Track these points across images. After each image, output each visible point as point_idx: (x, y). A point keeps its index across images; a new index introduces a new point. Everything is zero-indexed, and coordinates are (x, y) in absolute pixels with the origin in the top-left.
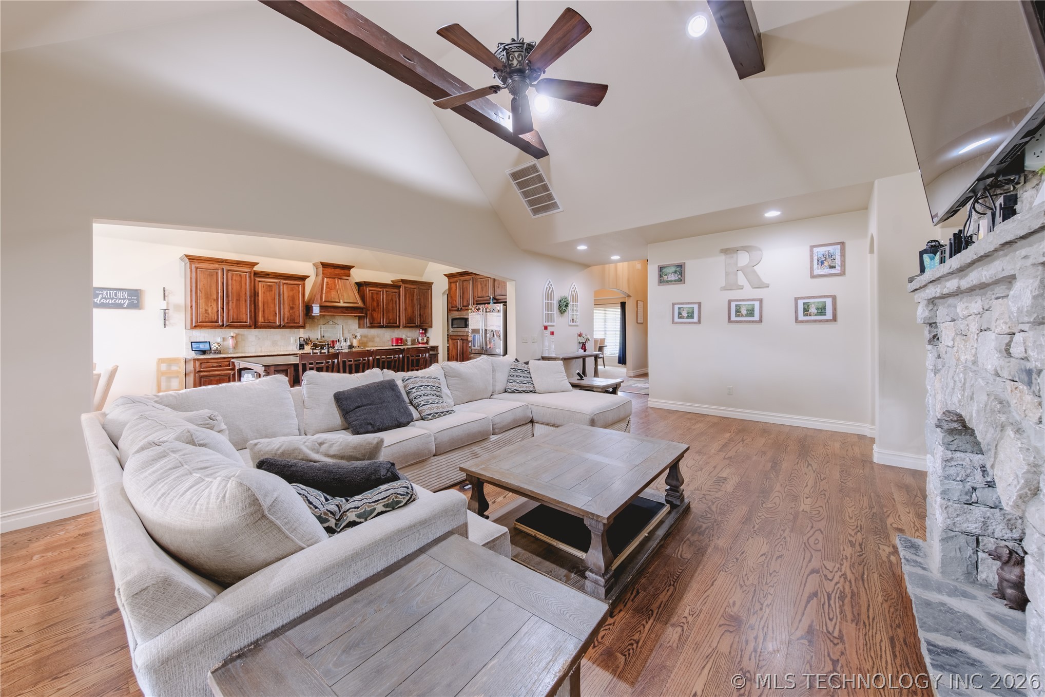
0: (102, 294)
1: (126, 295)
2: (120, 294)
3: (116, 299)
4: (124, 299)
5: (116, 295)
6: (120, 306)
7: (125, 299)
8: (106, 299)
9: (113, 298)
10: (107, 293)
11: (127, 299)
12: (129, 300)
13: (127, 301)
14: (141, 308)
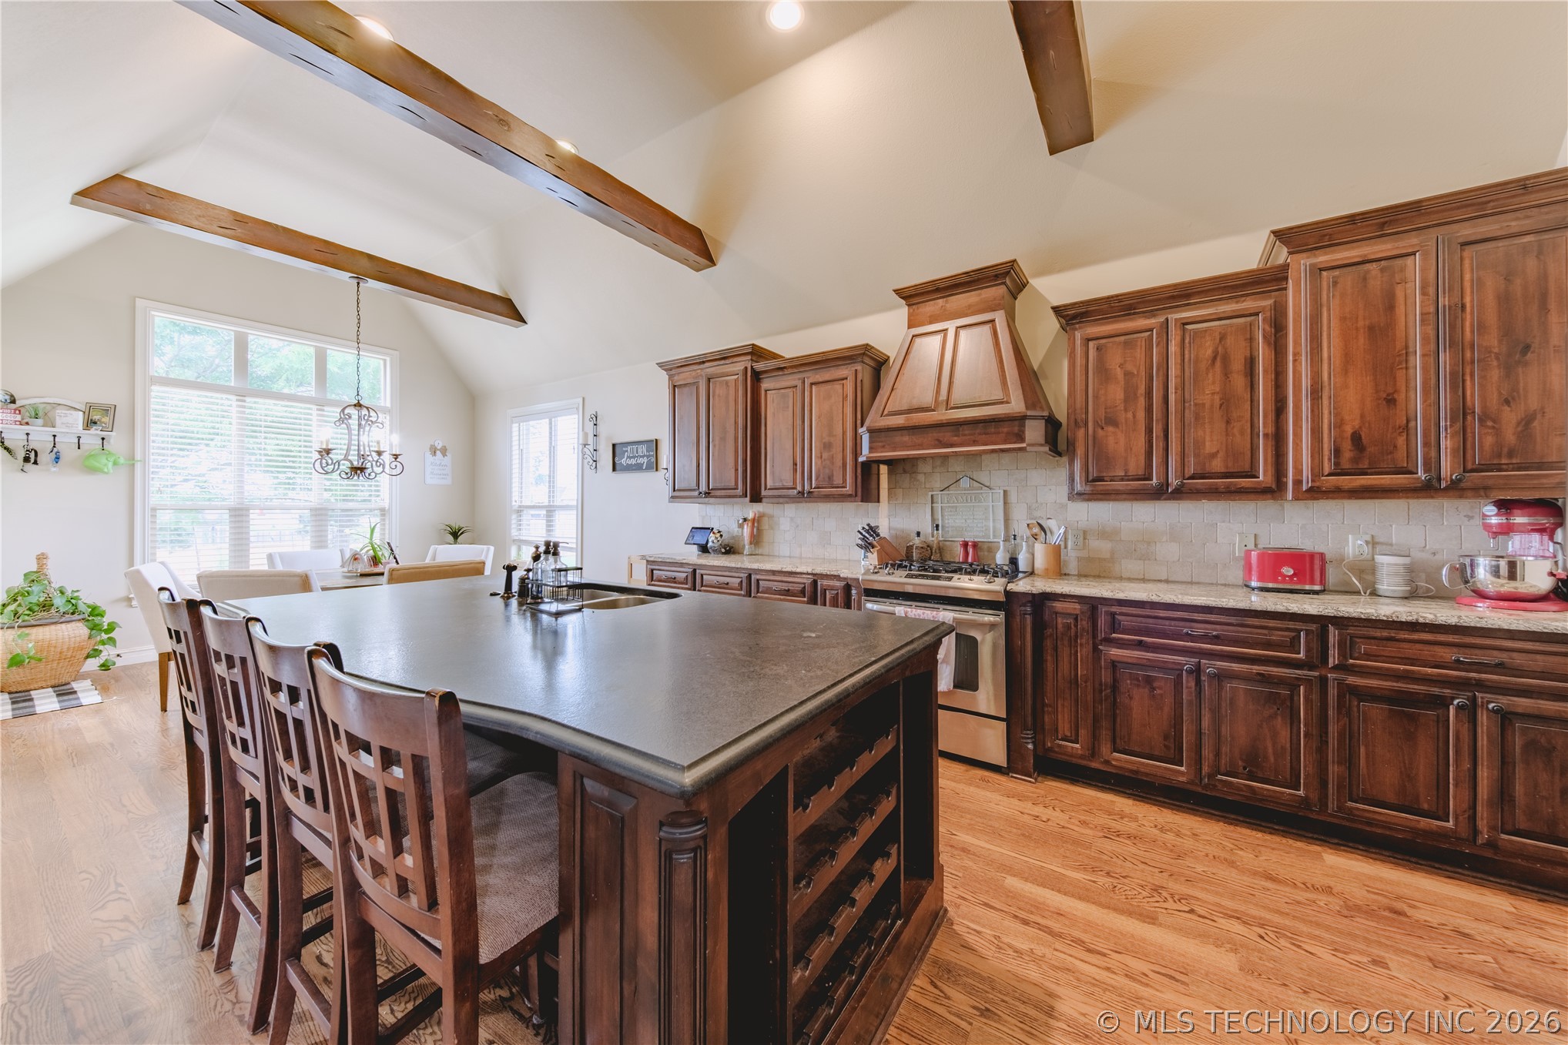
0: (627, 451)
1: (644, 449)
2: (640, 450)
3: (637, 457)
4: (643, 457)
5: (637, 452)
6: (639, 468)
8: (630, 458)
9: (635, 457)
10: (630, 450)
11: (646, 456)
13: (645, 460)
14: (657, 470)
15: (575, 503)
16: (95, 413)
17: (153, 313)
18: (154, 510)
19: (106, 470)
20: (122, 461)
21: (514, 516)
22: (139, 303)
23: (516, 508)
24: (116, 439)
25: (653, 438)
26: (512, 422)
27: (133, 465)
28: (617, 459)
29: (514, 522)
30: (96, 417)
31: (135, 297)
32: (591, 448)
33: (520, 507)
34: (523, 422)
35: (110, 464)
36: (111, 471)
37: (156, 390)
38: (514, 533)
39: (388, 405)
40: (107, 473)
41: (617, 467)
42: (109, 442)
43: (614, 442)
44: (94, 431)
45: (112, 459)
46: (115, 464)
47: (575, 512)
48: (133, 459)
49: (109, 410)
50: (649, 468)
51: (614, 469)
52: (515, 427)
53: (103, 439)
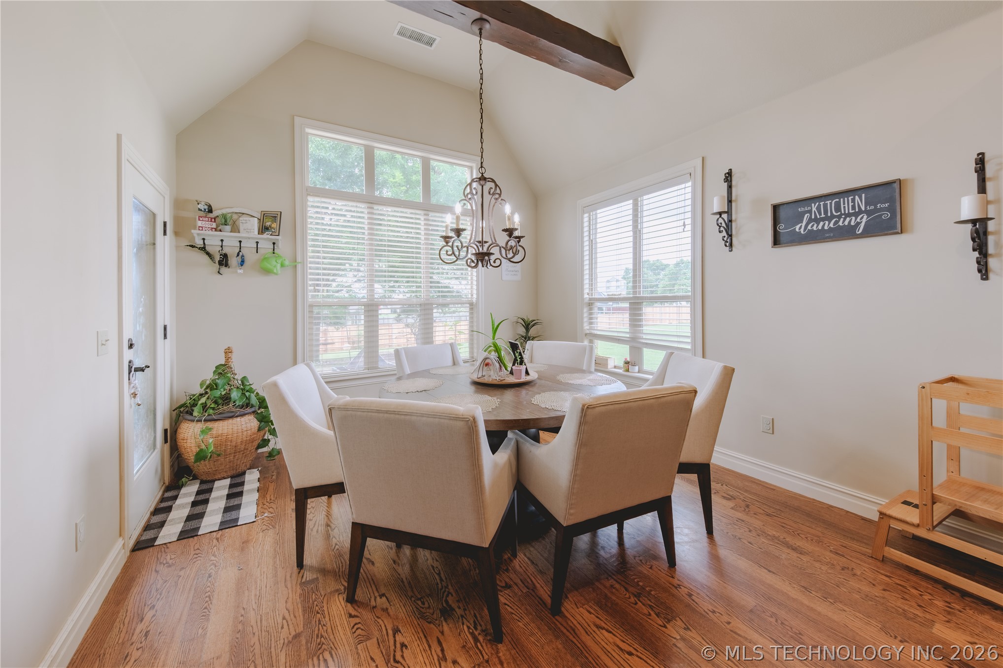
0: (811, 212)
1: (862, 202)
2: (846, 205)
3: (840, 217)
4: (856, 215)
5: (838, 210)
7: (861, 212)
8: (818, 221)
9: (833, 217)
10: (819, 208)
11: (865, 212)
12: (869, 213)
13: (863, 220)
14: (901, 231)
15: (689, 293)
16: (267, 220)
17: (308, 130)
18: (311, 306)
19: (275, 271)
20: (287, 263)
21: (585, 310)
22: (297, 119)
24: (282, 241)
26: (584, 213)
27: (296, 266)
28: (781, 227)
29: (585, 315)
30: (268, 224)
31: (293, 116)
33: (590, 299)
34: (592, 211)
35: (279, 265)
36: (279, 272)
37: (311, 200)
38: (586, 327)
40: (276, 274)
41: (782, 239)
42: (278, 247)
43: (776, 202)
44: (266, 236)
45: (279, 262)
46: (282, 266)
48: (296, 262)
49: (275, 217)
50: (873, 230)
51: (776, 240)
52: (586, 217)
53: (274, 244)
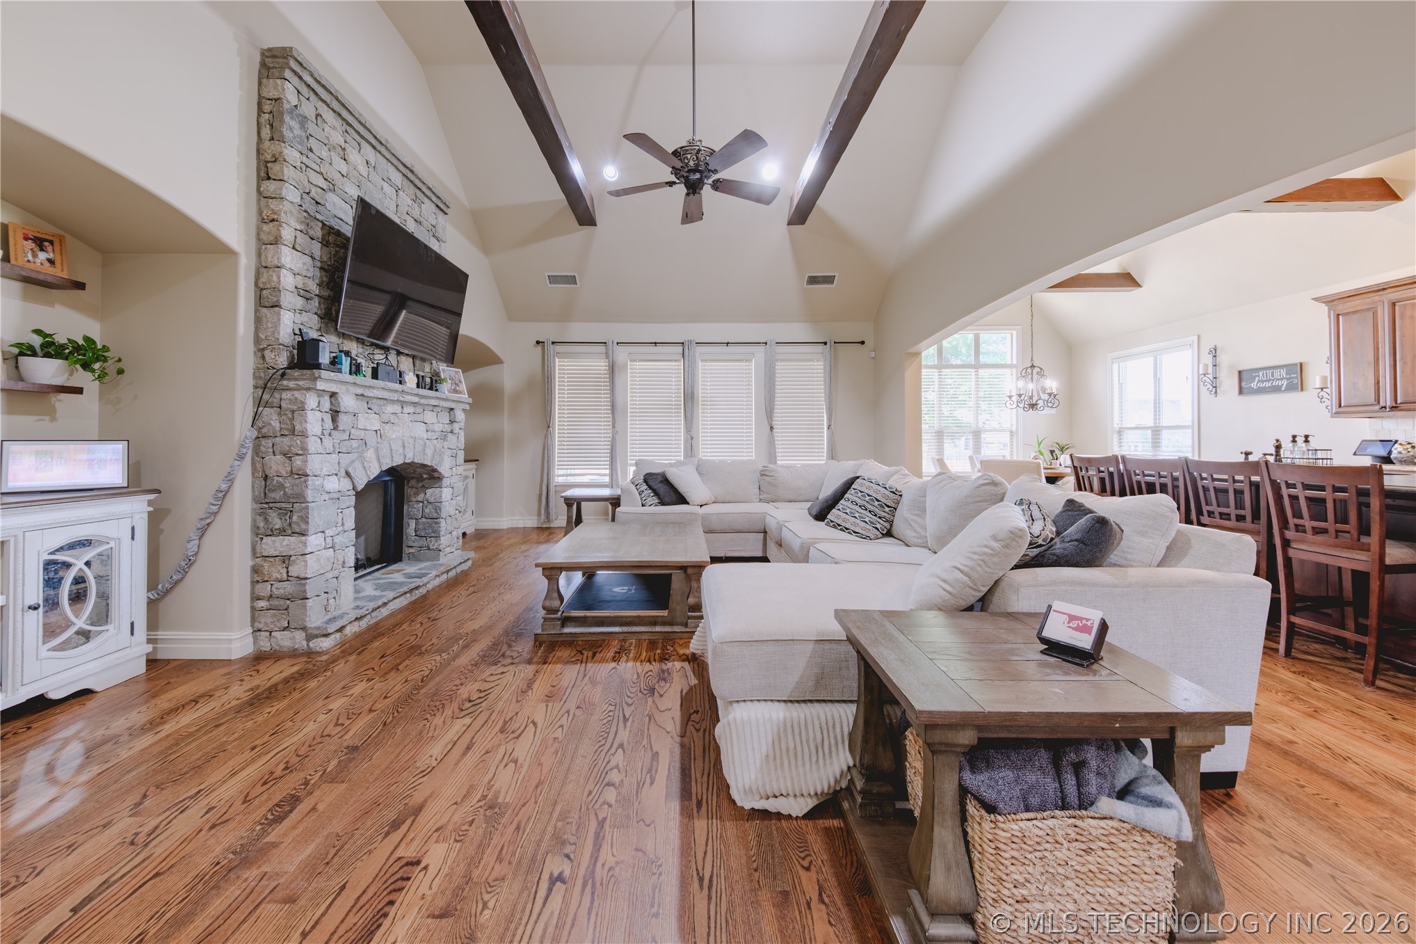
0: (1259, 376)
1: (1283, 373)
2: (1277, 374)
3: (1273, 380)
4: (1281, 379)
5: (1273, 376)
6: (1276, 389)
7: (1283, 378)
8: (1263, 381)
9: (1270, 380)
10: (1263, 374)
11: (1286, 378)
12: (1288, 379)
13: (1285, 382)
14: (1302, 390)
15: (1190, 424)
21: (1116, 436)
23: (1117, 429)
25: (1298, 361)
26: (1114, 363)
28: (1244, 384)
29: (1115, 440)
32: (1211, 376)
33: (1121, 428)
39: (1015, 362)
41: (1244, 391)
43: (1240, 369)
47: (1190, 431)
50: (1290, 388)
51: (1241, 392)
52: (1115, 366)
